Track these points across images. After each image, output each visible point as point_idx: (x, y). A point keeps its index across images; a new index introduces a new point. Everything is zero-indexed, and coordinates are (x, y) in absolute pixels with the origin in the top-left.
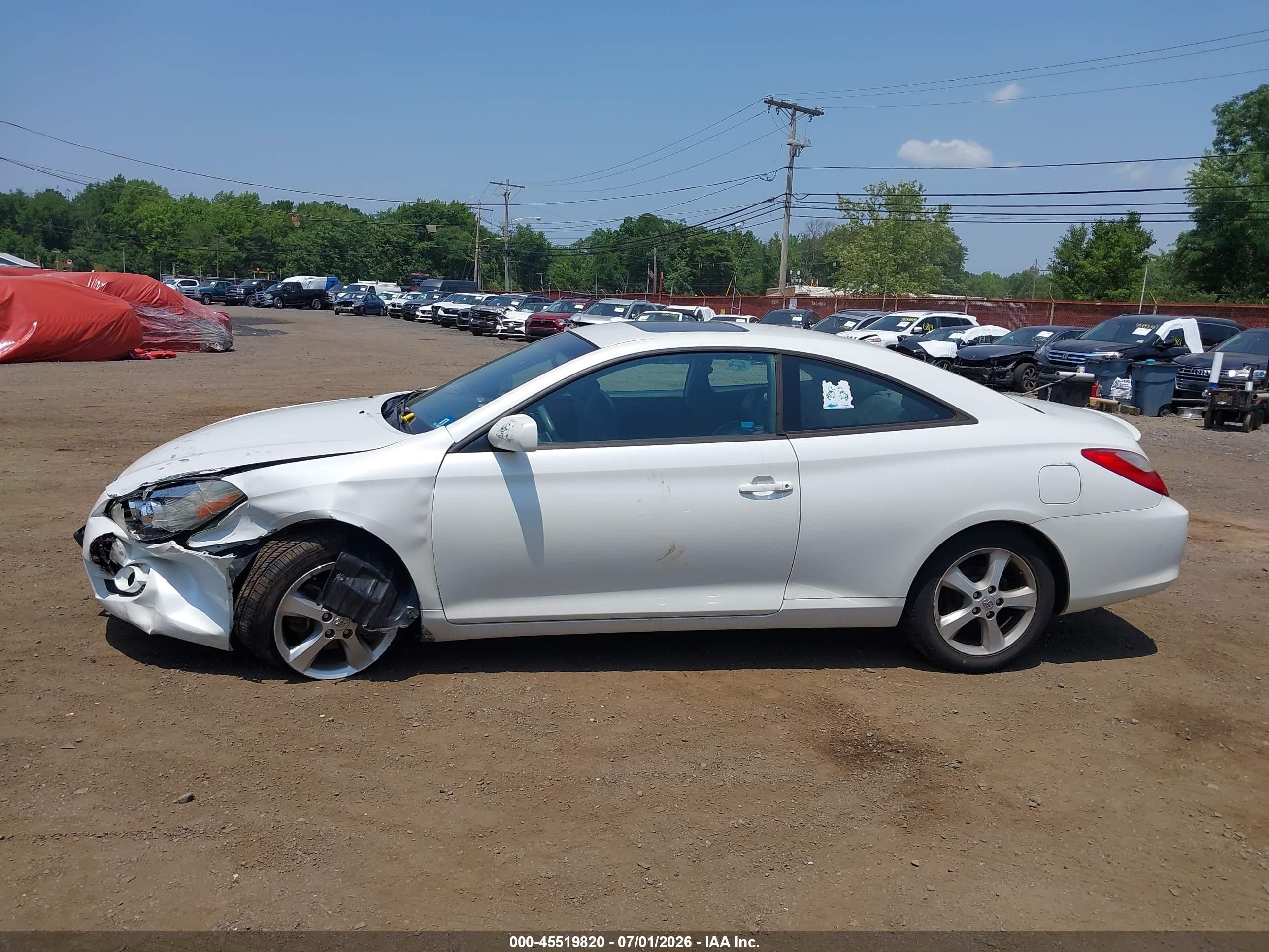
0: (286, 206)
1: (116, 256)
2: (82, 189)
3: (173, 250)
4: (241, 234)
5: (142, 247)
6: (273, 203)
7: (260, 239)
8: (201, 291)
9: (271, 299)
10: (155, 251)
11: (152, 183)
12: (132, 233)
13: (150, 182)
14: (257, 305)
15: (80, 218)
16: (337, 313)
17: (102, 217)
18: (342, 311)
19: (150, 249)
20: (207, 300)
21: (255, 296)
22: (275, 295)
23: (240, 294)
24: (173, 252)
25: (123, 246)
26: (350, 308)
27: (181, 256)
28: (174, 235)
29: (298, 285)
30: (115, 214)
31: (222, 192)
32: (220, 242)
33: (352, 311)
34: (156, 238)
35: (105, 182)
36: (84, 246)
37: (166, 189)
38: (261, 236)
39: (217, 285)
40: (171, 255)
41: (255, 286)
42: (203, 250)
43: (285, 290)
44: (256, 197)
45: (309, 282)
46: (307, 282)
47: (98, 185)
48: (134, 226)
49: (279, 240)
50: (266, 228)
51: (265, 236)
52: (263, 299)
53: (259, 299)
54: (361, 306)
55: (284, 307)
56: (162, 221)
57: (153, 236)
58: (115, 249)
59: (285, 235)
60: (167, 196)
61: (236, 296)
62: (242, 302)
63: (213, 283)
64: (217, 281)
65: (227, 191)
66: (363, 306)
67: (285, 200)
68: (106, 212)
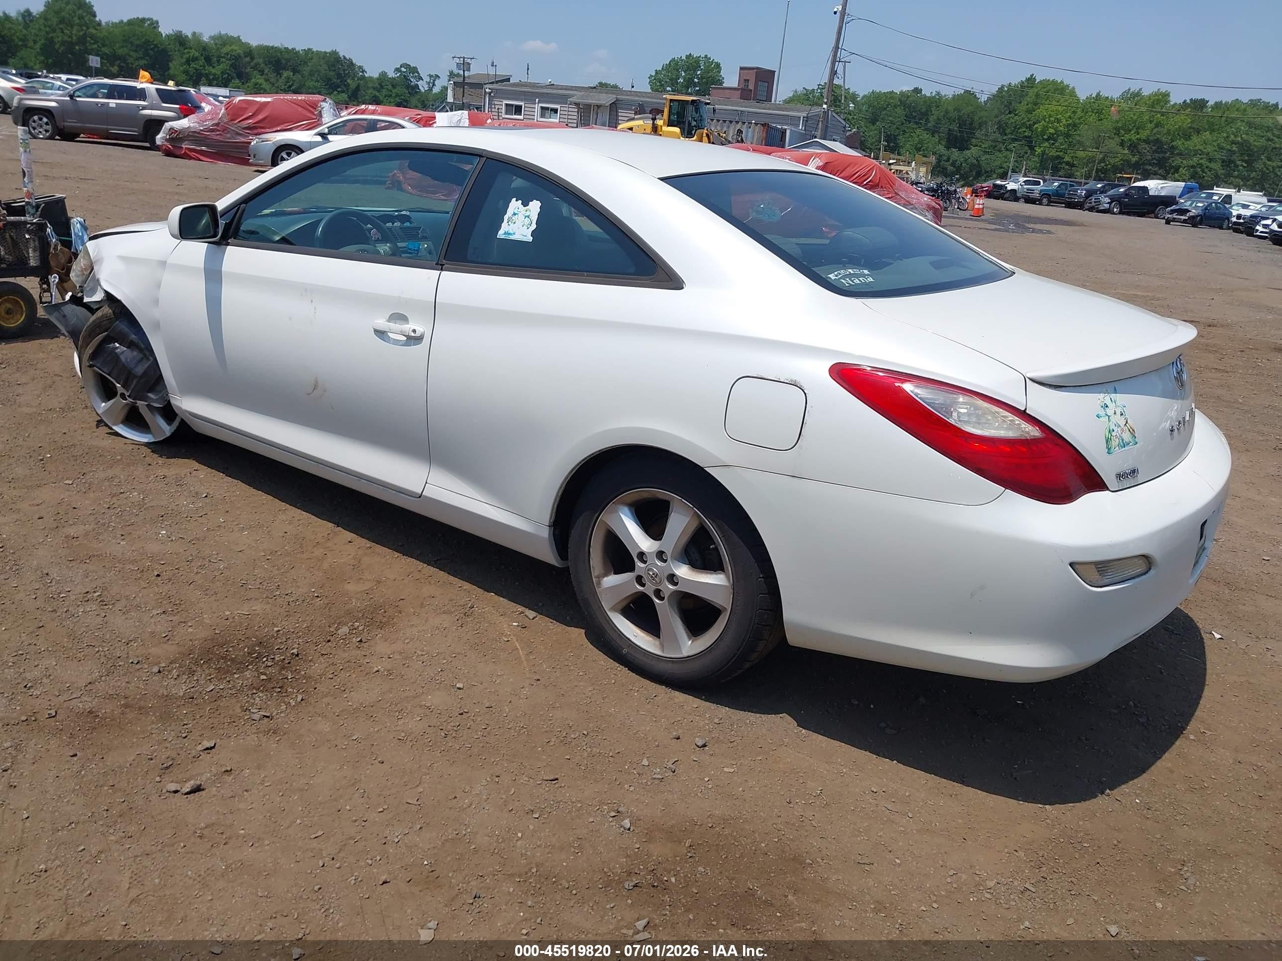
0: (1199, 104)
1: (1005, 157)
2: (994, 90)
3: (1061, 151)
4: (1138, 136)
5: (1032, 148)
6: (1185, 101)
7: (1157, 141)
8: (1041, 191)
9: (1108, 203)
10: (1043, 153)
11: (1062, 82)
12: (1026, 134)
13: (1059, 81)
14: (1091, 209)
15: (984, 119)
16: (1168, 222)
17: (1003, 118)
18: (1174, 220)
19: (1038, 150)
20: (1045, 201)
21: (1091, 199)
22: (1113, 199)
23: (1080, 196)
24: (1061, 154)
25: (1014, 147)
26: (1183, 217)
27: (1067, 159)
28: (1067, 135)
29: (1145, 189)
30: (1016, 115)
31: (1129, 89)
32: (1112, 144)
33: (1185, 221)
34: (1047, 140)
35: (1017, 83)
36: (980, 146)
37: (1074, 88)
38: (1158, 138)
39: (1059, 186)
40: (1058, 157)
41: (1099, 189)
42: (1092, 152)
43: (1127, 195)
44: (1167, 95)
45: (1162, 188)
46: (1159, 187)
47: (1010, 85)
48: (1030, 127)
49: (1178, 143)
50: (1169, 130)
51: (1164, 139)
52: (1098, 202)
53: (1095, 202)
54: (1197, 216)
55: (1121, 213)
56: (1059, 121)
57: (1045, 137)
58: (1007, 150)
59: (1188, 137)
60: (1073, 93)
61: (1075, 199)
62: (1078, 206)
63: (1056, 184)
64: (1061, 182)
65: (1134, 88)
66: (1201, 215)
67: (1199, 98)
68: (1010, 113)
